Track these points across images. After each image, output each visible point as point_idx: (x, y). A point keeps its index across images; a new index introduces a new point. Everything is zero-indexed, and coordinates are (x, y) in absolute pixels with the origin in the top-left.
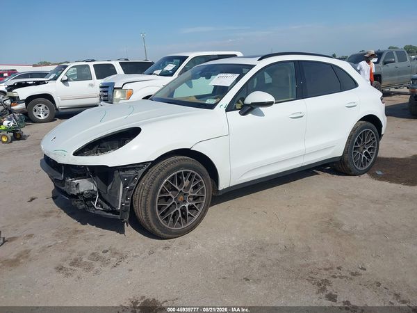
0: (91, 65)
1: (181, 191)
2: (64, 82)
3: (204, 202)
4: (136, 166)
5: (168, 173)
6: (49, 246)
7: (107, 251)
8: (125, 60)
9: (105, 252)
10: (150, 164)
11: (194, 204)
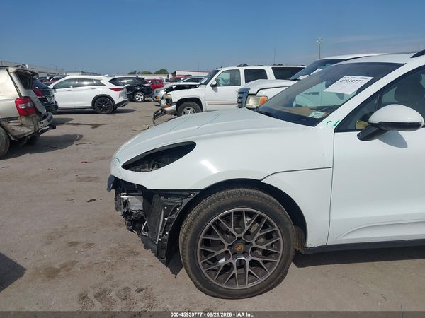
0: (242, 70)
1: (239, 238)
2: (213, 86)
3: (278, 261)
4: (172, 192)
5: (220, 209)
6: (96, 264)
7: (142, 290)
8: (279, 65)
9: (139, 290)
10: (198, 193)
11: (260, 260)
